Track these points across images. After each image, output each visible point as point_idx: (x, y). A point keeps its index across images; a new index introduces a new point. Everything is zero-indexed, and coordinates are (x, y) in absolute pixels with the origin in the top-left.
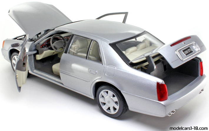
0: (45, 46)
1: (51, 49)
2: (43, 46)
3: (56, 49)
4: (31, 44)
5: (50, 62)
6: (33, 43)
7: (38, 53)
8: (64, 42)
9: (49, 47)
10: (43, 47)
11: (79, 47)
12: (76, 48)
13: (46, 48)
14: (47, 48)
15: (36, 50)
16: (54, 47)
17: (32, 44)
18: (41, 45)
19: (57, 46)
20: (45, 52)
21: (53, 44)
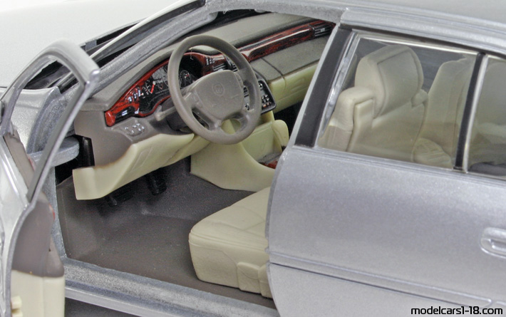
0: (131, 114)
1: (174, 125)
2: (118, 113)
3: (205, 122)
4: (39, 104)
5: (145, 212)
6: (54, 96)
7: (85, 159)
8: (245, 83)
9: (159, 115)
10: (120, 119)
11: (379, 103)
12: (365, 111)
13: (137, 124)
14: (146, 121)
15: (73, 137)
16: (196, 113)
17: (46, 104)
18: (107, 106)
19: (207, 109)
20: (135, 148)
21: (186, 98)
